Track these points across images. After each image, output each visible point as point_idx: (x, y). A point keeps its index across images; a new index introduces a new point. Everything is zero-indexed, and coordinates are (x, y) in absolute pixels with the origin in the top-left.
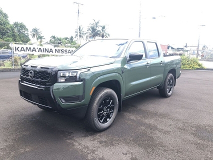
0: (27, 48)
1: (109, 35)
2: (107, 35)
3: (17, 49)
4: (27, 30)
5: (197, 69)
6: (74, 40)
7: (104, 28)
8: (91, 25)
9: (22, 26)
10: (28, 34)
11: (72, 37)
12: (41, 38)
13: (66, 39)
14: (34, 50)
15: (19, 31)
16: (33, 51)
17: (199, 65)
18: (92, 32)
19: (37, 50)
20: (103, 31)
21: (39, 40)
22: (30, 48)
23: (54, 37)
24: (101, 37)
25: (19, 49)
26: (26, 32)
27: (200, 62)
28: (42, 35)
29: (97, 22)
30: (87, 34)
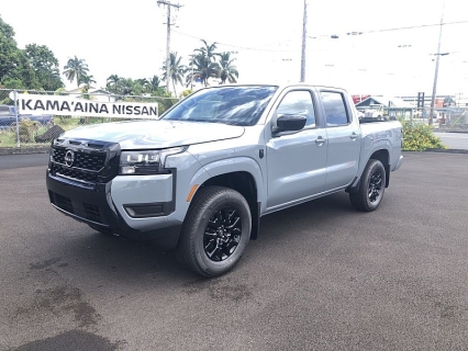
0: (49, 102)
1: (237, 74)
2: (234, 75)
3: (26, 104)
4: (56, 62)
5: (429, 150)
6: (162, 84)
7: (225, 57)
8: (197, 53)
9: (45, 54)
10: (58, 70)
11: (156, 79)
12: (86, 79)
13: (143, 82)
14: (65, 106)
15: (38, 65)
16: (63, 108)
17: (433, 142)
18: (200, 68)
19: (72, 108)
20: (223, 65)
21: (83, 85)
22: (56, 102)
23: (115, 78)
24: (220, 80)
25: (32, 105)
26: (53, 67)
27: (436, 135)
28: (89, 74)
29: (209, 45)
30: (188, 73)
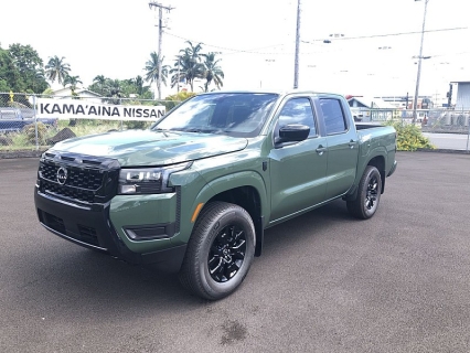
0: (65, 106)
1: (223, 75)
2: (219, 76)
3: (45, 109)
4: (40, 61)
5: (419, 150)
6: (145, 84)
7: (210, 58)
8: (183, 54)
9: (30, 54)
10: (42, 70)
11: (139, 79)
12: (73, 80)
13: (130, 82)
14: (80, 109)
15: (22, 65)
17: (423, 143)
18: (185, 68)
19: (87, 111)
20: (209, 65)
21: (69, 85)
22: (72, 106)
23: (101, 79)
24: (205, 81)
25: (50, 108)
26: (37, 67)
27: (425, 136)
29: (195, 46)
30: (174, 73)
